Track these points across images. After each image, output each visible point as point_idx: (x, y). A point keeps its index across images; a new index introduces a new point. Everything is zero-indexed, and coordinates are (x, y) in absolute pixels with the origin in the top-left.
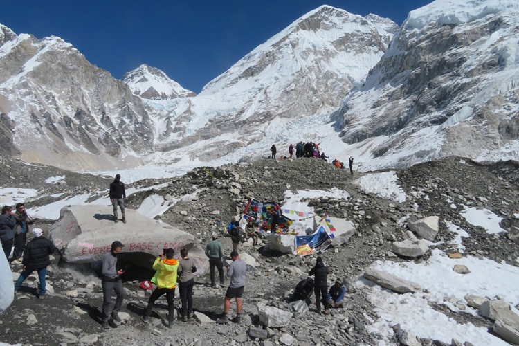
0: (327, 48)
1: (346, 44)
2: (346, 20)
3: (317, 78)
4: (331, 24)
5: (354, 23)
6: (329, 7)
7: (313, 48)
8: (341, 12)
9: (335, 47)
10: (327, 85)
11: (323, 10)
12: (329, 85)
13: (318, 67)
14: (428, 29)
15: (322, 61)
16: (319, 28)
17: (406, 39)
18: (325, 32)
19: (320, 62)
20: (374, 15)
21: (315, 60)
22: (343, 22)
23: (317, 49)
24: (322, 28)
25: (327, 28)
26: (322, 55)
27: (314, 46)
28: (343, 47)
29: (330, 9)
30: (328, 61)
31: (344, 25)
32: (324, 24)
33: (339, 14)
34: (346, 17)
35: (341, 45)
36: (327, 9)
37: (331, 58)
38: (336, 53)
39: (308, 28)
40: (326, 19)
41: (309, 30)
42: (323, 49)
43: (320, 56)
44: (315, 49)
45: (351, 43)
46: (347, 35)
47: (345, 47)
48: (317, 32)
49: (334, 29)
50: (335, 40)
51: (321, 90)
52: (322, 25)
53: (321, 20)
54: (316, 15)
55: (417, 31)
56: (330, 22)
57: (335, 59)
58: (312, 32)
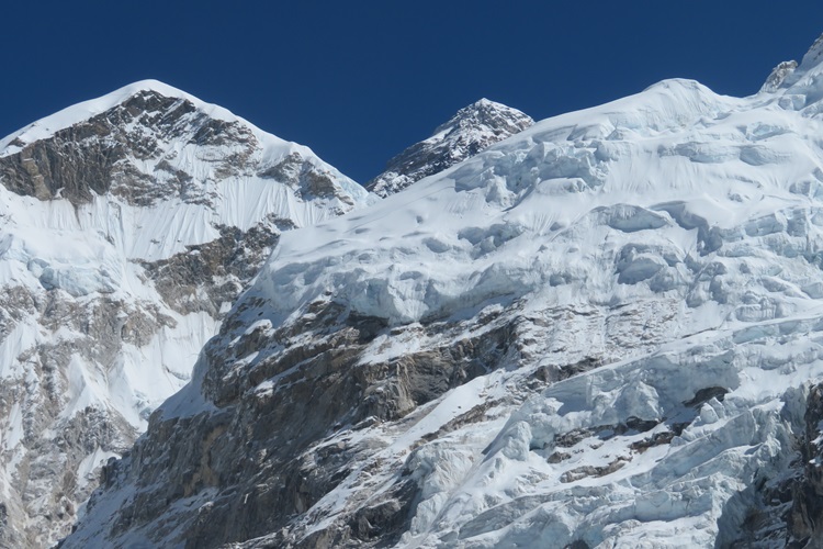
0: (114, 297)
1: (218, 281)
2: (236, 161)
3: (28, 440)
4: (163, 176)
5: (272, 183)
6: (166, 90)
7: (41, 294)
8: (218, 126)
9: (163, 289)
10: (70, 481)
11: (135, 104)
12: (82, 482)
13: (48, 387)
14: (300, 327)
15: (77, 358)
16: (102, 188)
17: (229, 351)
18: (129, 210)
19: (64, 363)
20: (499, 108)
21: (42, 349)
22: (223, 173)
23: (64, 295)
24: (120, 191)
25: (141, 195)
26: (85, 328)
27: (48, 282)
28: (201, 293)
29: (173, 100)
30: (106, 357)
31: (226, 186)
32: (130, 171)
33: (207, 133)
34: (240, 149)
35: (192, 280)
36: (157, 102)
37: (127, 347)
38: (162, 320)
39: (43, 188)
40: (146, 149)
41: (51, 197)
42: (93, 299)
43: (69, 333)
44: (52, 298)
45: (241, 275)
46: (229, 235)
47: (214, 292)
48: (86, 208)
49: (173, 201)
50: (167, 255)
51: (35, 505)
52: (117, 180)
53: (114, 154)
54: (97, 125)
55: (266, 326)
56: (163, 166)
57: (147, 351)
58: (62, 206)
